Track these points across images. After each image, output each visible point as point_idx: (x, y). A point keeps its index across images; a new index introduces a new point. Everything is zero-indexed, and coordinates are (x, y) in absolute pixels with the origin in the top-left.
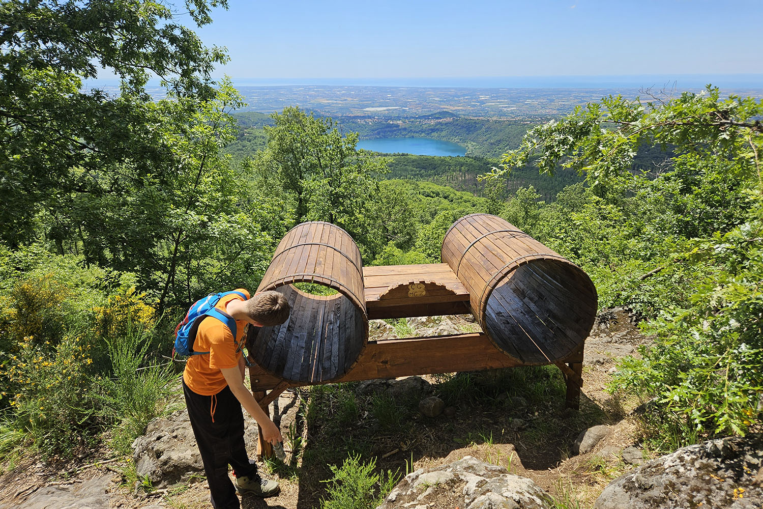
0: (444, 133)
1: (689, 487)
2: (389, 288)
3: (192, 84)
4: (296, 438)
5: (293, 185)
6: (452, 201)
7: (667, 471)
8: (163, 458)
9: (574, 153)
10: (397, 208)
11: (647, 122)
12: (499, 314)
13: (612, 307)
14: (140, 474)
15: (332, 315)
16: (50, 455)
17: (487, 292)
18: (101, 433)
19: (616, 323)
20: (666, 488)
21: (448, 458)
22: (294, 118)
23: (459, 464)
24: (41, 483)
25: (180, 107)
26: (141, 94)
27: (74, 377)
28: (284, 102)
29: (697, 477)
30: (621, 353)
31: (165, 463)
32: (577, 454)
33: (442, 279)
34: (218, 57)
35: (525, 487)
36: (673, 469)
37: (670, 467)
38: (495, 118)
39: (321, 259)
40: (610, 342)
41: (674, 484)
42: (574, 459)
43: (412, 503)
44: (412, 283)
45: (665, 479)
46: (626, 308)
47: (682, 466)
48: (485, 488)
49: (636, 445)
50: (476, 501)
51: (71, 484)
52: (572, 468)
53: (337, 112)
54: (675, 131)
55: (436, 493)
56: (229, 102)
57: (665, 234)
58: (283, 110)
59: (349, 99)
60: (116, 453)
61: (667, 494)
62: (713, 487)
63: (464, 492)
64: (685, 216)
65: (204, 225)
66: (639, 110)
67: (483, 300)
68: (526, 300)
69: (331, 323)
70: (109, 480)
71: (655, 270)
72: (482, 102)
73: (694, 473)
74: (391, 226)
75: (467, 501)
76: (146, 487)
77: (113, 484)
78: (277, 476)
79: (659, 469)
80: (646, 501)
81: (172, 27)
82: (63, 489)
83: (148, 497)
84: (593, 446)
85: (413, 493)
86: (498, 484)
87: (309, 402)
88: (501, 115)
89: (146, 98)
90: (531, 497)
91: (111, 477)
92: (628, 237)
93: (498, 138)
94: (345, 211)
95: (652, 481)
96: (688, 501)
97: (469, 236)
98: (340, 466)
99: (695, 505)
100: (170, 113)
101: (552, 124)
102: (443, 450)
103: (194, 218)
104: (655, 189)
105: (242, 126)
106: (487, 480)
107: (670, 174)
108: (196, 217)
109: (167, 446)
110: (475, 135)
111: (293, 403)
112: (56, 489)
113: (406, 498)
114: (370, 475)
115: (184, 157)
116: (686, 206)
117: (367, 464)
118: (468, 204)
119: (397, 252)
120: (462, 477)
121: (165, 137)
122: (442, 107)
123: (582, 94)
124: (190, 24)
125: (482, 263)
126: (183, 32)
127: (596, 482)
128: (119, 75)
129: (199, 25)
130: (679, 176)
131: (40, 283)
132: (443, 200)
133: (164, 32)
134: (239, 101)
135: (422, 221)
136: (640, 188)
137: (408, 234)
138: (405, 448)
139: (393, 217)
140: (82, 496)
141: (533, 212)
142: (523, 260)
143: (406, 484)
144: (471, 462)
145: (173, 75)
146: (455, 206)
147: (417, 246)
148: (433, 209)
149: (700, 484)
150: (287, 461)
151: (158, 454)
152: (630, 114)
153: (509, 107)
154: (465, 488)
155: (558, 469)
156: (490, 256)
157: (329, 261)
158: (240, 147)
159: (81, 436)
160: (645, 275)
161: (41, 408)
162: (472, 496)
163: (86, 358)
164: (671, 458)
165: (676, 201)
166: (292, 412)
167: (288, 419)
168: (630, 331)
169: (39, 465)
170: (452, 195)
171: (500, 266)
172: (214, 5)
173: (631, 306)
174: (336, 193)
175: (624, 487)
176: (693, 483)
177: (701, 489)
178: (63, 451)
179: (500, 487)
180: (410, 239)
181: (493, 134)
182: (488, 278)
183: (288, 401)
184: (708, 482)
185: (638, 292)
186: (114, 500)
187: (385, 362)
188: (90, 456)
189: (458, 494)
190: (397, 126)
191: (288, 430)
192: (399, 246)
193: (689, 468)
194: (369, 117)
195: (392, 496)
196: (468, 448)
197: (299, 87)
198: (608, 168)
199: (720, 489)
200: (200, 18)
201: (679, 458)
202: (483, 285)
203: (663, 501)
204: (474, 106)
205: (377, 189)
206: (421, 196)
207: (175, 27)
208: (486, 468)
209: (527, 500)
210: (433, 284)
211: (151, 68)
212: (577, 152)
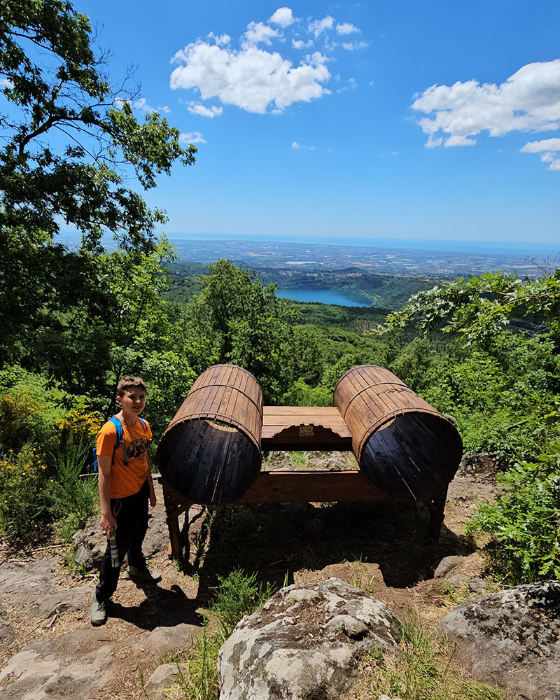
0: (353, 287)
1: (521, 621)
2: (283, 428)
3: (138, 240)
4: (200, 543)
5: (221, 326)
6: (356, 345)
7: (503, 606)
8: (94, 550)
9: (453, 319)
10: (308, 349)
11: (522, 294)
12: (378, 454)
13: (480, 451)
14: (78, 561)
15: (236, 446)
16: (13, 538)
17: (366, 438)
18: (53, 523)
19: (481, 465)
20: (500, 620)
21: (323, 571)
22: (226, 269)
23: (325, 584)
24: (5, 559)
25: (129, 258)
26: (97, 246)
27: (32, 479)
28: (219, 254)
29: (529, 614)
30: (482, 493)
31: (96, 554)
32: (432, 577)
33: (330, 421)
34: (159, 218)
35: (377, 610)
36: (509, 605)
37: (507, 602)
38: (398, 275)
39: (225, 400)
40: (474, 482)
41: (508, 618)
42: (428, 581)
43: (281, 614)
44: (302, 425)
45: (500, 612)
46: (491, 453)
47: (517, 602)
48: (343, 608)
49: (483, 576)
50: (333, 619)
51: (27, 562)
52: (426, 589)
53: (262, 265)
54: (547, 303)
55: (302, 607)
56: (165, 256)
57: (534, 388)
58: (216, 261)
59: (274, 253)
60: (63, 540)
61: (500, 625)
62: (542, 625)
63: (326, 610)
64: (555, 374)
65: (139, 360)
66: (516, 282)
67: (362, 444)
68: (403, 443)
69: (234, 453)
70: (56, 562)
71: (520, 423)
72: (389, 261)
73: (526, 610)
74: (302, 364)
75: (327, 618)
76: (81, 572)
77: (58, 565)
78: (182, 573)
79: (496, 603)
80: (482, 629)
81: (122, 191)
82: (21, 566)
83: (83, 579)
84: (446, 573)
85: (283, 606)
86: (354, 606)
87: (214, 514)
88: (405, 273)
89: (101, 250)
90: (381, 619)
91: (56, 560)
92: (502, 389)
93: (400, 293)
94: (262, 351)
95: (489, 612)
96: (518, 634)
97: (357, 385)
98: (226, 577)
99: (524, 639)
100: (120, 263)
101: (436, 290)
102: (320, 564)
103: (131, 354)
104: (530, 348)
105: (183, 274)
106: (346, 601)
107: (545, 335)
108: (134, 354)
109: (98, 541)
110: (380, 288)
111: (201, 514)
112: (16, 565)
113: (278, 608)
114: (251, 585)
115: (125, 304)
116: (556, 365)
117: (248, 577)
118: (370, 349)
119: (305, 387)
120: (325, 596)
121: (111, 287)
122: (353, 263)
123: (478, 258)
124: (137, 189)
125: (365, 411)
126: (131, 195)
127: (444, 605)
128: (80, 230)
129: (146, 189)
130: (552, 337)
131: (18, 398)
132: (348, 344)
133: (116, 194)
134: (173, 255)
135: (329, 362)
136: (517, 346)
137: (316, 372)
138: (289, 559)
139: (304, 357)
140: (33, 573)
141: (425, 359)
142: (400, 412)
143: (280, 596)
144: (335, 584)
145: (123, 231)
146: (358, 350)
147: (324, 383)
148: (340, 352)
149: (530, 621)
150: (191, 561)
151: (92, 547)
152: (507, 286)
153: (411, 266)
154: (327, 606)
155: (414, 588)
156: (372, 405)
157: (232, 402)
158: (181, 292)
159: (38, 525)
160: (511, 426)
161: (6, 502)
162: (332, 614)
163: (42, 464)
164: (508, 594)
165: (548, 360)
166: (199, 521)
167: (195, 528)
168: (493, 474)
169: (5, 545)
170: (356, 341)
171: (379, 415)
172: (159, 172)
173: (495, 453)
174: (255, 335)
175: (465, 615)
176: (524, 619)
177: (531, 625)
178: (23, 535)
179: (356, 609)
180: (317, 377)
181: (396, 288)
182: (368, 425)
183: (197, 512)
184: (538, 620)
185: (502, 441)
186: (57, 578)
187: (276, 490)
188: (43, 542)
189: (321, 610)
190: (313, 278)
191: (194, 536)
192: (308, 382)
193: (523, 605)
194: (290, 270)
195: (267, 605)
196: (340, 564)
197: (231, 241)
198: (482, 332)
199: (548, 627)
200: (146, 182)
201: (515, 595)
202: (363, 431)
203: (496, 631)
204: (382, 263)
205: (291, 332)
206: (329, 340)
207: (125, 190)
208: (347, 590)
209: (377, 622)
210: (321, 427)
211: (106, 224)
212: (456, 319)
